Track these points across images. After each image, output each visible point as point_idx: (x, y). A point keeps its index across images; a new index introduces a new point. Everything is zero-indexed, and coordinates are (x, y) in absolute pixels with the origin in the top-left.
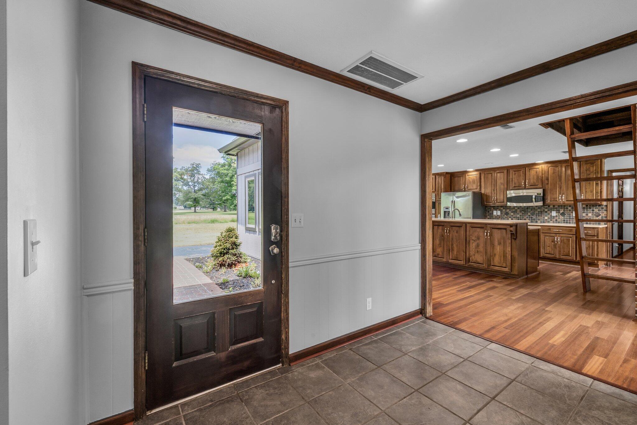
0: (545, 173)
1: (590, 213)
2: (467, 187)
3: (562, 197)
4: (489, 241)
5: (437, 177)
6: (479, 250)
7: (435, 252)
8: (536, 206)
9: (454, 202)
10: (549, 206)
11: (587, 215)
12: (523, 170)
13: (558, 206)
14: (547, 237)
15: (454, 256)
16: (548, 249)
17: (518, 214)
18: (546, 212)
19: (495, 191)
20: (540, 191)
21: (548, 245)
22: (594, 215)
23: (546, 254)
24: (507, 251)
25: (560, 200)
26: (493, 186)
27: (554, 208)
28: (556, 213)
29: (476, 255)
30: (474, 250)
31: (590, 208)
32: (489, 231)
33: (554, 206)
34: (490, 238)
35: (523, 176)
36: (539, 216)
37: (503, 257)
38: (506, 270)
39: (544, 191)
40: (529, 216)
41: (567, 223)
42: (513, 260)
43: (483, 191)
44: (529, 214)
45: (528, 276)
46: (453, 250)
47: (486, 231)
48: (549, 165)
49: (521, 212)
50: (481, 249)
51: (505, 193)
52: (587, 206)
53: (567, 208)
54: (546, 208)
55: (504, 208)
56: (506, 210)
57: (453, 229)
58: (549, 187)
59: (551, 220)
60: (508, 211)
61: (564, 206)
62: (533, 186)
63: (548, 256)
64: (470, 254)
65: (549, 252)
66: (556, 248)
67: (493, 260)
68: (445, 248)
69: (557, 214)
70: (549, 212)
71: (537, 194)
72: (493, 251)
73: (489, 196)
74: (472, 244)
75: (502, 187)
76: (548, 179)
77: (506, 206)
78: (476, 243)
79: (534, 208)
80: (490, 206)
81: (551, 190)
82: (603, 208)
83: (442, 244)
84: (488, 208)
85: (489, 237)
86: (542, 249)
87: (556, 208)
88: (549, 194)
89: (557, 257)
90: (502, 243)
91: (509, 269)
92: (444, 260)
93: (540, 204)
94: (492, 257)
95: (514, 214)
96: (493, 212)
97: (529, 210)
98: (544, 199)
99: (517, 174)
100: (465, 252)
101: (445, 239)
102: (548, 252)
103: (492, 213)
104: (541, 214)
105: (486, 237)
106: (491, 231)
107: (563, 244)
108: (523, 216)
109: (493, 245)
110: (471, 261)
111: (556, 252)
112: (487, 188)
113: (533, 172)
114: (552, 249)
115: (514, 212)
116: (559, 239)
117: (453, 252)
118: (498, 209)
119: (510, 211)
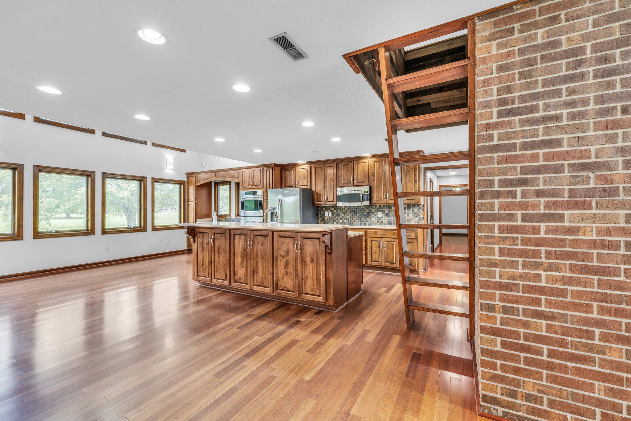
0: (371, 169)
1: (410, 213)
2: (298, 184)
3: (386, 196)
4: (299, 256)
5: (265, 169)
6: (288, 271)
7: (236, 275)
8: (365, 206)
9: (281, 202)
10: (376, 206)
11: (408, 215)
12: (351, 164)
13: (384, 205)
14: (374, 242)
15: (258, 280)
16: (375, 256)
17: (348, 215)
18: (373, 213)
19: (326, 188)
20: (367, 189)
21: (374, 251)
22: (414, 216)
23: (373, 261)
24: (321, 271)
25: (385, 199)
26: (323, 182)
27: (380, 208)
28: (382, 213)
29: (284, 278)
30: (282, 270)
31: (410, 208)
32: (300, 243)
33: (380, 206)
34: (302, 252)
35: (352, 171)
36: (367, 217)
37: (316, 280)
38: (320, 299)
39: (370, 187)
40: (358, 217)
41: (391, 224)
42: (328, 284)
43: (314, 189)
44: (358, 215)
45: (349, 301)
46: (257, 271)
47: (296, 242)
48: (375, 159)
49: (350, 212)
50: (291, 269)
51: (334, 191)
52: (408, 206)
53: (391, 208)
54: (373, 208)
55: (335, 209)
56: (337, 211)
57: (258, 240)
58: (375, 184)
59: (378, 222)
60: (339, 211)
61: (389, 206)
62: (361, 184)
63: (375, 264)
64: (278, 277)
65: (376, 259)
66: (382, 254)
67: (305, 286)
68: (249, 269)
69: (383, 215)
70: (376, 212)
71: (365, 192)
72: (304, 273)
73: (320, 194)
74: (281, 262)
75: (332, 183)
76: (374, 175)
77: (337, 206)
78: (285, 260)
79: (363, 208)
80: (322, 206)
81: (377, 187)
82: (420, 208)
83: (245, 263)
84: (320, 209)
85: (300, 251)
86: (369, 257)
87: (382, 208)
88: (375, 192)
89: (383, 264)
90: (315, 260)
91: (323, 299)
92: (247, 287)
93: (367, 203)
94: (303, 281)
95: (345, 215)
96: (324, 213)
97: (358, 211)
98: (371, 199)
99: (345, 169)
100: (272, 273)
101: (248, 255)
102: (374, 259)
103: (324, 215)
104: (369, 215)
105: (296, 251)
106: (302, 242)
107: (388, 250)
108: (353, 217)
109: (305, 262)
110: (279, 288)
111: (382, 259)
112: (317, 185)
113: (360, 166)
114: (378, 256)
115: (345, 213)
116: (384, 244)
117: (258, 274)
118: (329, 209)
119: (340, 212)
